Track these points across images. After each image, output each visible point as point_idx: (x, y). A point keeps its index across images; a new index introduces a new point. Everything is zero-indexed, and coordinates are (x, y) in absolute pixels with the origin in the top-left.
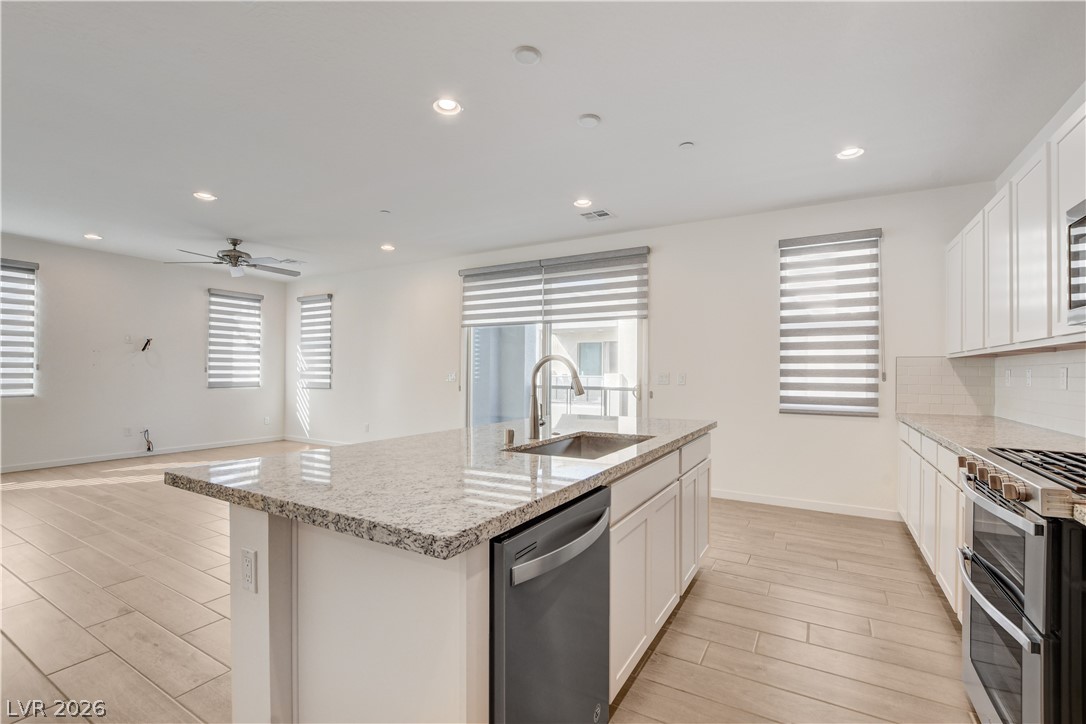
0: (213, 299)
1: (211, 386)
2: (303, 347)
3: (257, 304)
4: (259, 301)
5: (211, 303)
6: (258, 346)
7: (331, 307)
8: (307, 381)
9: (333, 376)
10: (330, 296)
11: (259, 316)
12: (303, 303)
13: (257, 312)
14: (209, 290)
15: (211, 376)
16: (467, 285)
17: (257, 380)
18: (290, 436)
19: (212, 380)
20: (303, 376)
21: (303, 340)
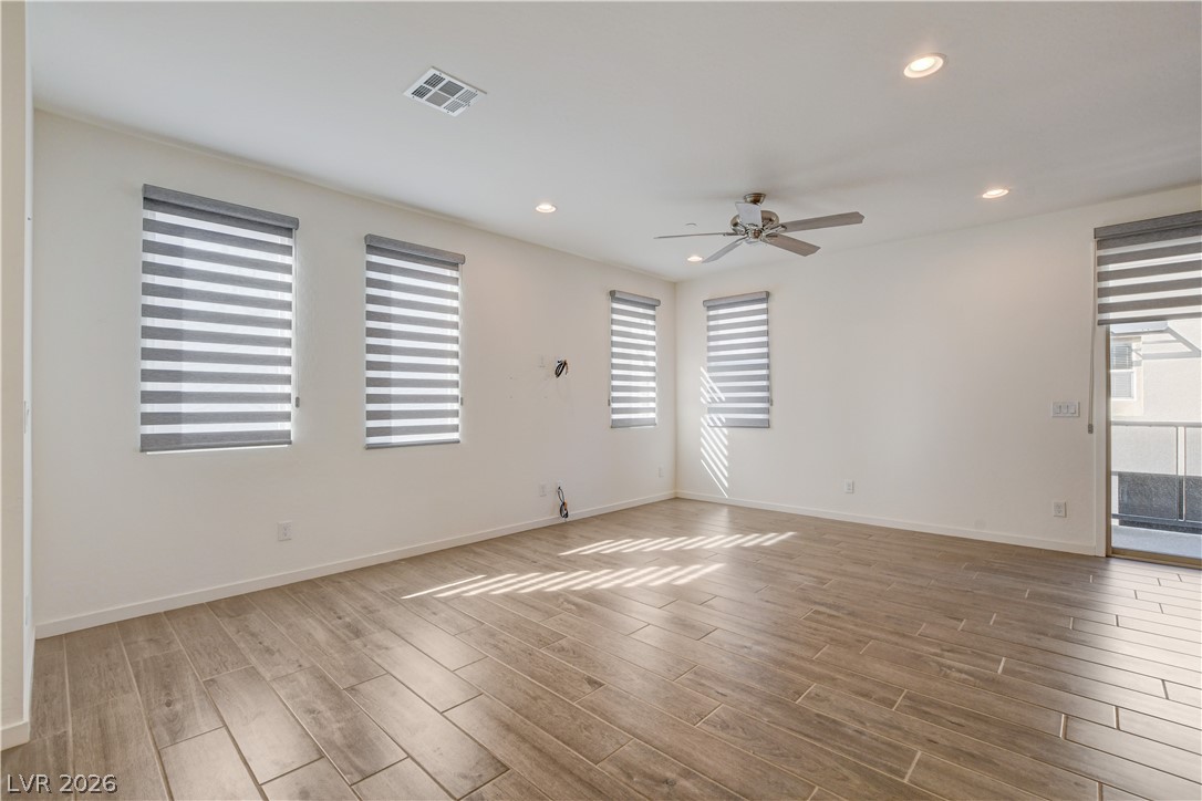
0: (616, 306)
1: (615, 425)
2: (710, 370)
3: (651, 312)
4: (653, 307)
5: (614, 311)
6: (653, 369)
7: (766, 311)
8: (723, 416)
9: (773, 409)
10: (768, 294)
11: (653, 328)
12: (709, 308)
13: (651, 323)
14: (612, 293)
15: (615, 411)
16: (1103, 253)
17: (652, 415)
18: (686, 493)
19: (615, 417)
20: (711, 410)
21: (710, 359)
